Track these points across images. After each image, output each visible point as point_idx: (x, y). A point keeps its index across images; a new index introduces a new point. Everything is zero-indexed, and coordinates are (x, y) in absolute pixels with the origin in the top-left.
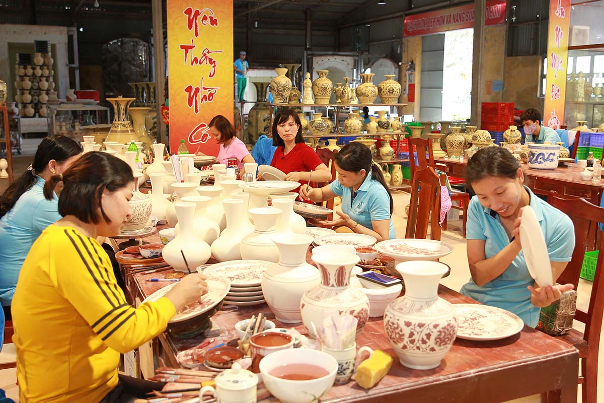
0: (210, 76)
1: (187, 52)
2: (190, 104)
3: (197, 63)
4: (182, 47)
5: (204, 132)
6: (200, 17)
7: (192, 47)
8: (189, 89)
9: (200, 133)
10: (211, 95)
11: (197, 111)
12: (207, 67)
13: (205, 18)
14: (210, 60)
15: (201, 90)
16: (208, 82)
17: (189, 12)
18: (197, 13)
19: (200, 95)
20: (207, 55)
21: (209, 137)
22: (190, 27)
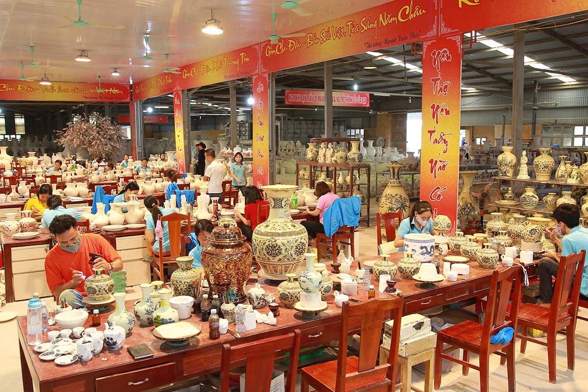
0: (444, 152)
1: (431, 135)
2: (432, 172)
3: (436, 143)
4: (429, 132)
5: (439, 193)
6: (439, 110)
7: (434, 132)
8: (431, 161)
9: (436, 193)
10: (444, 166)
11: (435, 178)
12: (442, 145)
13: (442, 110)
14: (445, 140)
15: (438, 162)
16: (443, 157)
17: (433, 107)
18: (438, 107)
19: (438, 166)
20: (443, 137)
21: (442, 197)
22: (434, 118)
